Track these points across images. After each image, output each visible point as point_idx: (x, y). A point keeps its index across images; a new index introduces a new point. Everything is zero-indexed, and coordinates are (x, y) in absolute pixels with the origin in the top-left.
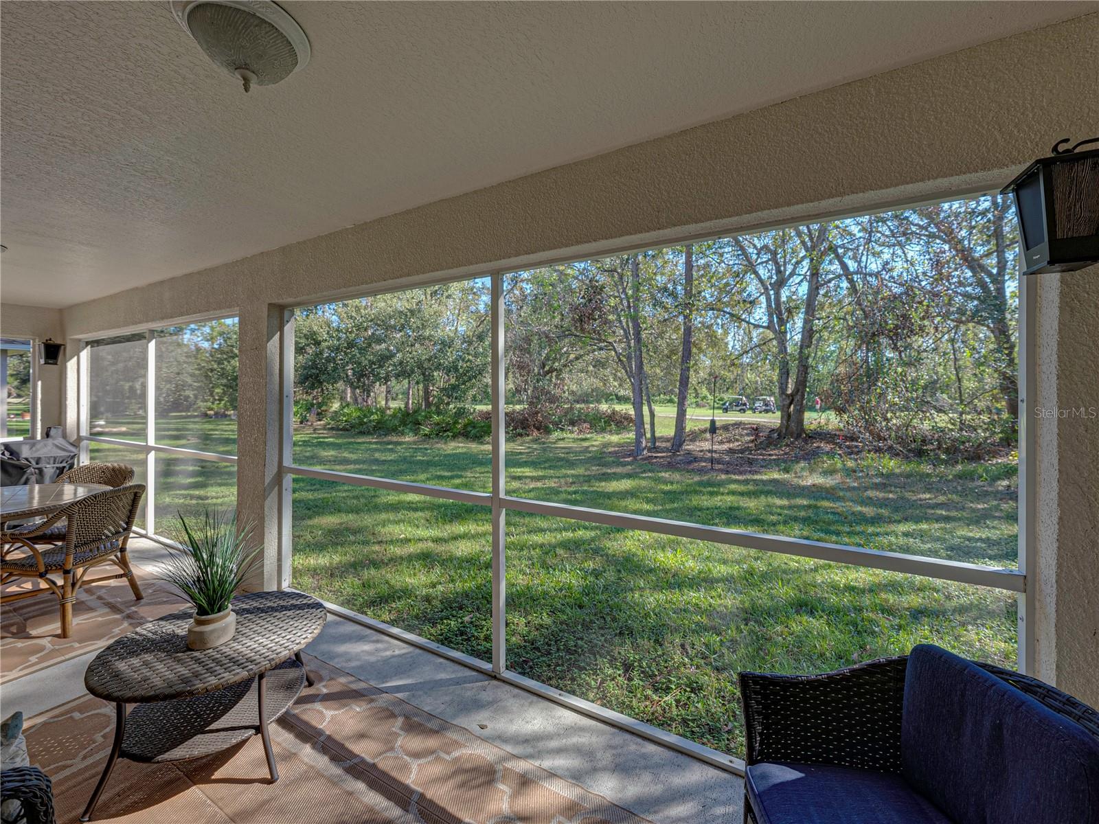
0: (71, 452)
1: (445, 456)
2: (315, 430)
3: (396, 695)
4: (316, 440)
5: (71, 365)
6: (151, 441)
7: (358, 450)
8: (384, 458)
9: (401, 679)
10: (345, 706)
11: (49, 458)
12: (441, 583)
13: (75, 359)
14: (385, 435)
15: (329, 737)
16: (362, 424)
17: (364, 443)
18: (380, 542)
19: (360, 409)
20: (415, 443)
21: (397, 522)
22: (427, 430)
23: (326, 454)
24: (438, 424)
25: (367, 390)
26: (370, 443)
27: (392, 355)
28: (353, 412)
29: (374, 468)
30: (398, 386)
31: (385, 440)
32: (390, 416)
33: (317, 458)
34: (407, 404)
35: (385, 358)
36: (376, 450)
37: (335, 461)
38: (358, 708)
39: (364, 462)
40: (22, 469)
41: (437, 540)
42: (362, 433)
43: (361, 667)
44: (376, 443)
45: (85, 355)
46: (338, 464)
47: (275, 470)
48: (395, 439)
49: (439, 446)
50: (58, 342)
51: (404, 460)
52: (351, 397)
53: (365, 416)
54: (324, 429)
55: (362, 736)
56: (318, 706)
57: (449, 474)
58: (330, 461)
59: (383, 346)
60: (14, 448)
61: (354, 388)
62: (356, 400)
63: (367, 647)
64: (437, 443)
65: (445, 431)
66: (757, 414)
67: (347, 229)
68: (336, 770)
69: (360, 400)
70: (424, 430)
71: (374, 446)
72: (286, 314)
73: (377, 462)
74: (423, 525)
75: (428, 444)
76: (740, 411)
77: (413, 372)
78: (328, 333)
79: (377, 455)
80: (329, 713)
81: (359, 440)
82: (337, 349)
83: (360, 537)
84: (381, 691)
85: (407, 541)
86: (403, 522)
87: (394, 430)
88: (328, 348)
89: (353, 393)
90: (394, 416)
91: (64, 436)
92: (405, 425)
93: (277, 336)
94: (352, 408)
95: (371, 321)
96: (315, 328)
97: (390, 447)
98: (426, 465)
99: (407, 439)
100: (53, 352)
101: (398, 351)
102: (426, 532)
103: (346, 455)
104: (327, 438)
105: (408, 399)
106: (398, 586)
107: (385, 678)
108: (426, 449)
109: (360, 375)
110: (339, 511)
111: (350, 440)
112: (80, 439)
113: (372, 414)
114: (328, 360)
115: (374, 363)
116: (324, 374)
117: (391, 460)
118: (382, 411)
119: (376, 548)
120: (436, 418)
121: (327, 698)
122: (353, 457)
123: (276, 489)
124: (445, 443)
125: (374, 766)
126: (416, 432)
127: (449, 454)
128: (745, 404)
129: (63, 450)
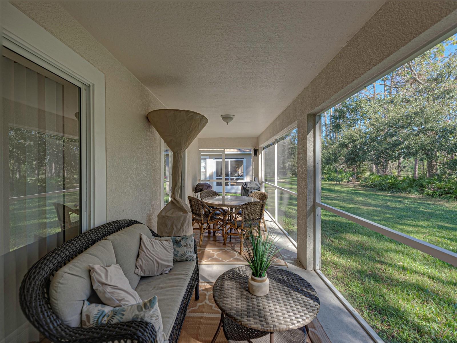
0: (259, 186)
1: (447, 211)
2: (354, 186)
5: (260, 156)
6: (276, 185)
7: (377, 199)
8: (394, 206)
11: (253, 188)
13: (261, 154)
14: (397, 192)
16: (381, 184)
17: (382, 195)
19: (380, 176)
20: (419, 199)
22: (430, 192)
23: (358, 199)
24: (441, 188)
26: (386, 196)
28: (376, 178)
29: (386, 211)
30: (409, 162)
31: (397, 195)
32: (401, 181)
33: (353, 200)
34: (414, 174)
36: (389, 200)
37: (361, 203)
39: (379, 206)
40: (248, 190)
42: (381, 190)
44: (389, 196)
45: (263, 152)
46: (364, 205)
47: (312, 204)
48: (403, 195)
49: (441, 203)
50: (257, 149)
51: (409, 209)
52: (375, 170)
53: (383, 180)
57: (451, 226)
58: (359, 203)
60: (247, 184)
61: (377, 164)
62: (378, 171)
64: (440, 201)
65: (448, 194)
69: (381, 171)
70: (427, 191)
71: (388, 198)
73: (388, 207)
75: (431, 201)
78: (360, 135)
79: (389, 203)
81: (379, 194)
82: (365, 143)
87: (403, 189)
88: (360, 143)
89: (377, 168)
90: (404, 181)
91: (258, 181)
92: (412, 187)
94: (375, 176)
96: (353, 134)
97: (399, 199)
98: (429, 216)
99: (413, 196)
100: (256, 152)
101: (405, 140)
103: (369, 200)
105: (415, 171)
108: (429, 204)
111: (373, 193)
112: (262, 182)
113: (388, 179)
114: (360, 149)
116: (357, 157)
117: (399, 208)
118: (396, 178)
120: (438, 184)
122: (374, 202)
123: (313, 214)
124: (448, 202)
126: (421, 192)
127: (451, 211)
129: (257, 186)
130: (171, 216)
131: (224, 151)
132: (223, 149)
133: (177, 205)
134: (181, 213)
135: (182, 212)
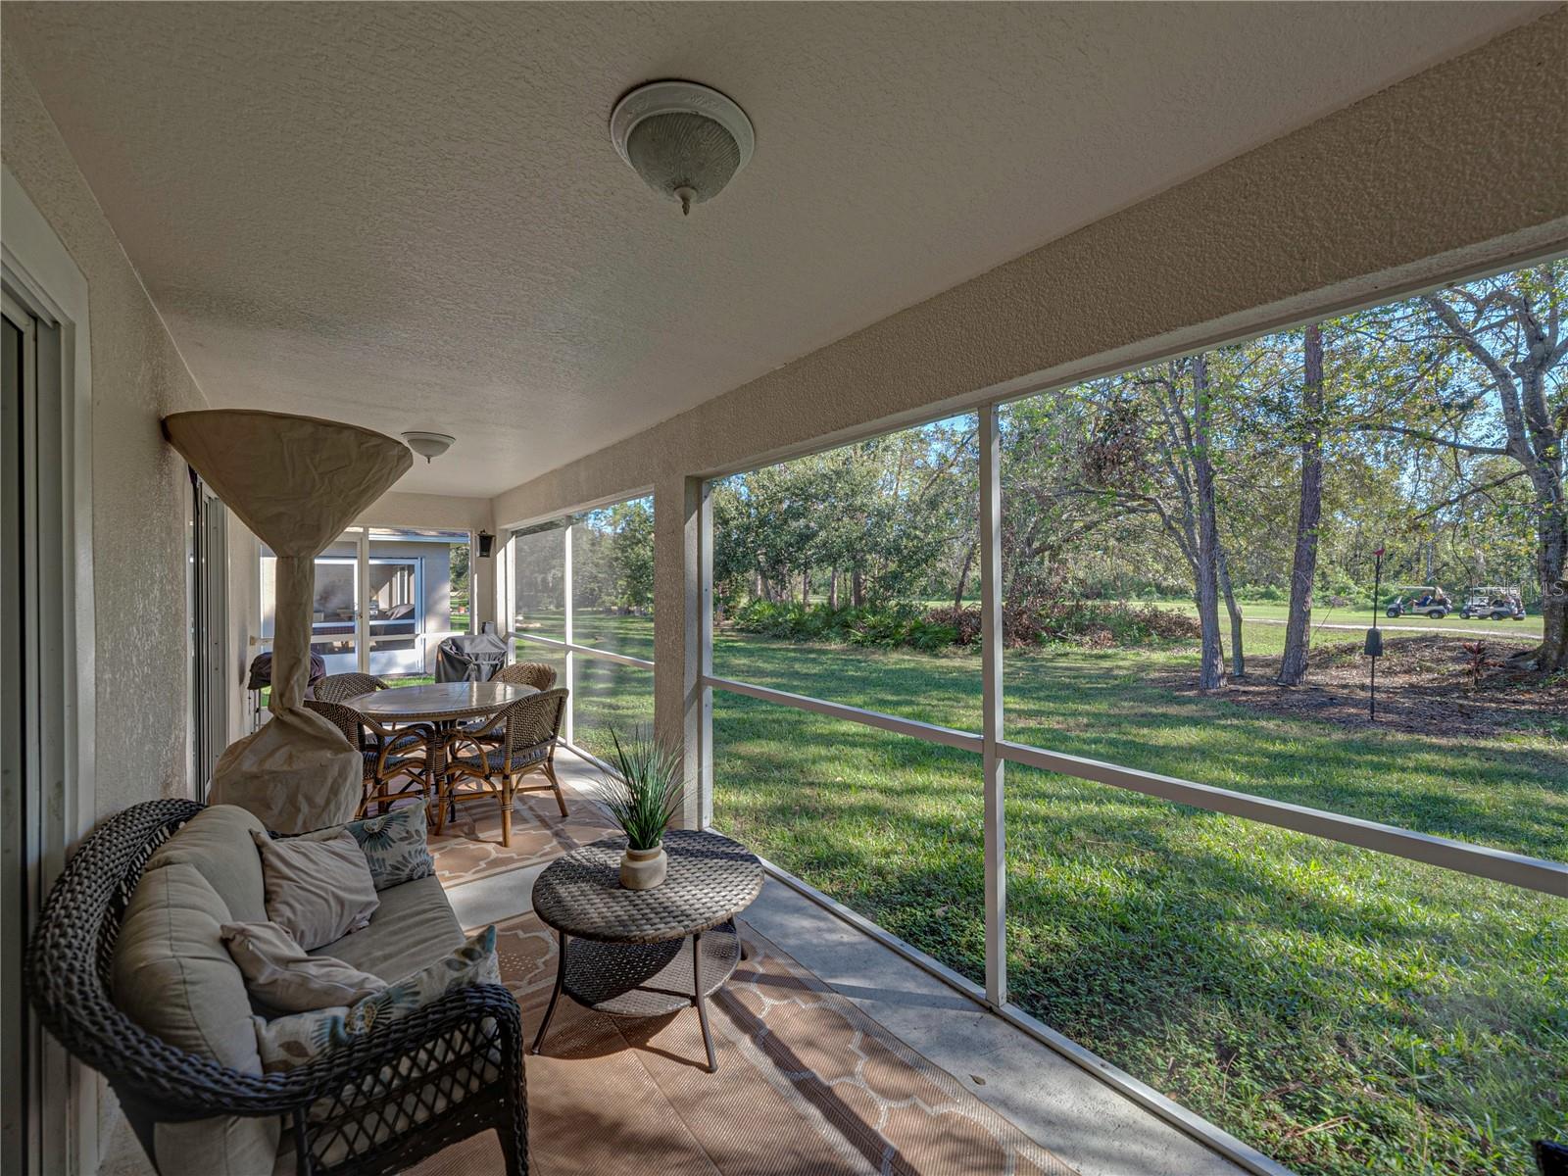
0: (501, 649)
1: (887, 672)
2: (722, 631)
3: (851, 999)
4: (724, 644)
5: (500, 556)
6: (569, 641)
7: (773, 658)
8: (805, 671)
9: (854, 977)
10: (786, 997)
11: (485, 654)
12: (896, 853)
13: (503, 549)
14: (806, 640)
15: (770, 1033)
16: (776, 625)
17: (780, 650)
18: (811, 784)
19: (774, 606)
20: (844, 652)
21: (832, 759)
22: (859, 635)
23: (737, 662)
24: (874, 627)
25: (781, 582)
26: (787, 650)
27: (815, 534)
28: (764, 609)
29: (795, 683)
30: (821, 574)
31: (805, 646)
32: (810, 615)
33: (728, 667)
34: (831, 598)
35: (805, 537)
36: (795, 659)
37: (748, 672)
38: (804, 1005)
39: (781, 675)
40: (465, 664)
41: (885, 791)
42: (777, 637)
43: (801, 948)
44: (794, 650)
45: (510, 546)
46: (753, 676)
47: (694, 681)
48: (817, 646)
49: (876, 657)
50: (490, 533)
51: (832, 674)
52: (762, 590)
53: (780, 615)
54: (733, 630)
55: (810, 1044)
56: (754, 988)
57: (895, 698)
58: (743, 672)
59: (802, 522)
60: (458, 642)
61: (764, 577)
62: (768, 593)
63: (807, 923)
64: (874, 653)
65: (884, 637)
66: (1474, 621)
67: (775, 371)
68: (783, 1081)
69: (772, 592)
70: (855, 635)
71: (793, 654)
72: (704, 487)
73: (796, 675)
74: (866, 767)
75: (861, 653)
76: (1430, 613)
77: (840, 555)
78: (736, 508)
79: (797, 666)
80: (769, 1002)
81: (774, 646)
82: (748, 529)
83: (786, 774)
84: (831, 989)
85: (846, 787)
86: (839, 759)
87: (816, 634)
88: (737, 528)
89: (765, 584)
90: (815, 615)
91: (496, 633)
92: (830, 627)
93: (695, 516)
94: (765, 604)
95: (787, 489)
96: (722, 504)
97: (812, 656)
98: (863, 684)
99: (833, 647)
100: (486, 544)
101: (821, 528)
102: (871, 777)
103: (760, 664)
104: (736, 641)
105: (833, 592)
106: (839, 846)
107: (834, 974)
108: (859, 661)
109: (776, 562)
110: (759, 737)
111: (764, 645)
112: (508, 635)
113: (789, 611)
114: (738, 543)
115: (791, 545)
116: (733, 561)
117: (815, 675)
118: (801, 607)
119: (808, 791)
120: (871, 619)
121: (764, 980)
122: (768, 667)
123: (696, 704)
124: (885, 654)
125: (829, 1090)
126: (845, 637)
127: (891, 670)
128: (1443, 602)
129: (496, 646)
130: (286, 768)
131: (366, 533)
132: (361, 530)
133: (308, 729)
134: (329, 754)
135: (330, 749)
